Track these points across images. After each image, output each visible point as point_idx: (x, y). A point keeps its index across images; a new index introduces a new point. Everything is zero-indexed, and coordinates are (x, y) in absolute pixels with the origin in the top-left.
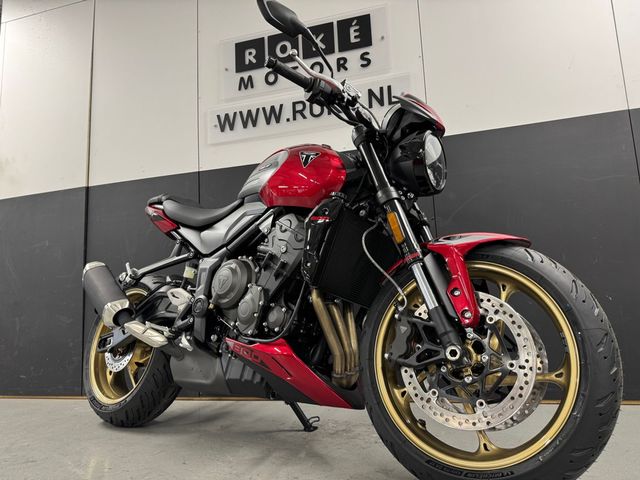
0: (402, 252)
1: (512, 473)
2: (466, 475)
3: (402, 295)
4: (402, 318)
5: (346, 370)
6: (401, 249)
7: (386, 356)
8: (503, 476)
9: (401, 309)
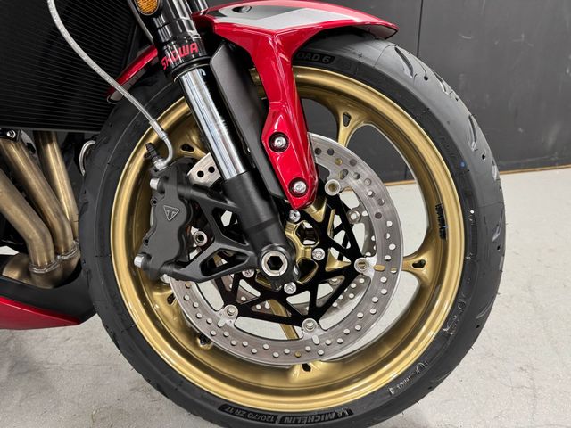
0: (157, 37)
1: (350, 413)
2: (282, 421)
3: (158, 130)
4: (167, 187)
5: (57, 253)
6: (154, 30)
7: (138, 261)
8: (336, 417)
9: (160, 164)
